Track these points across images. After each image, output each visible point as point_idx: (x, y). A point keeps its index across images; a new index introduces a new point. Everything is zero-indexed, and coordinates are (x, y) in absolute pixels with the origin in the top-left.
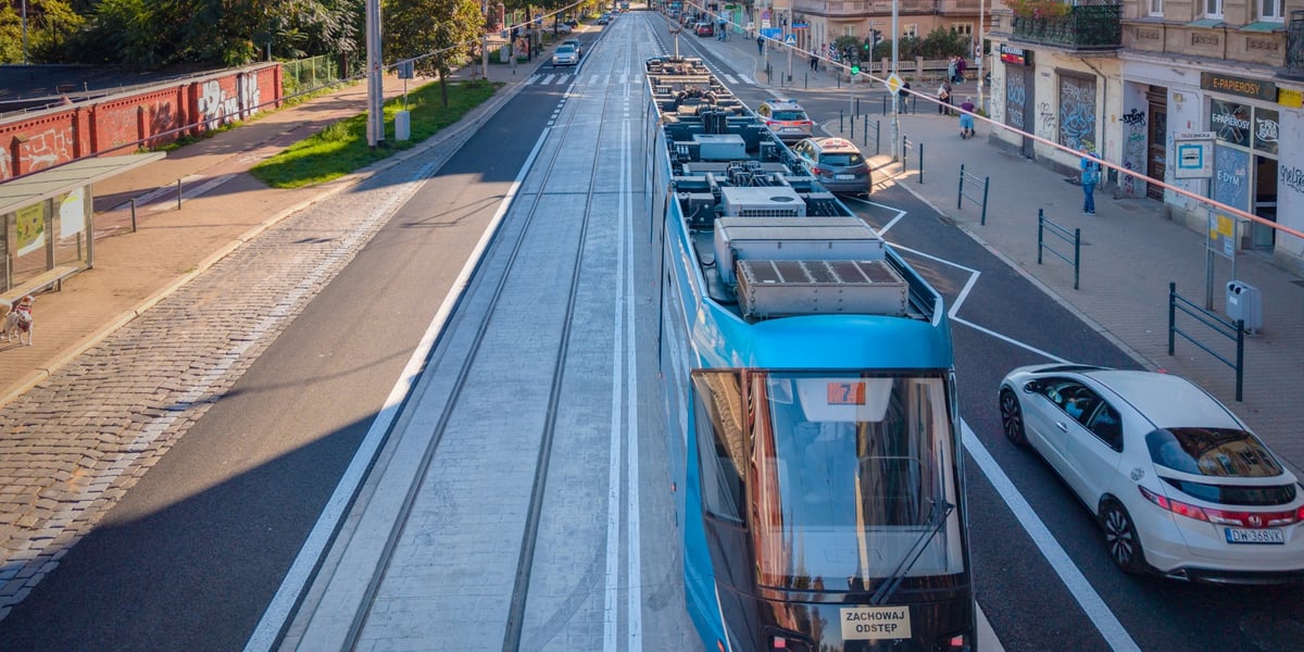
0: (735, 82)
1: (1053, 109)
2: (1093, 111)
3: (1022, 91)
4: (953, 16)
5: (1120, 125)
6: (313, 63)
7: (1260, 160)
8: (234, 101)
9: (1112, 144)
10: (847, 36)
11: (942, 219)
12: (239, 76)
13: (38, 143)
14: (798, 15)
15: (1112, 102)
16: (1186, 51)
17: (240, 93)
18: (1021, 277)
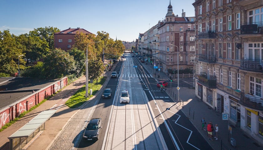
0: (149, 77)
1: (206, 94)
2: (212, 96)
3: (201, 89)
4: (189, 65)
5: (217, 100)
6: (72, 75)
7: (238, 113)
8: (60, 86)
9: (215, 103)
10: (170, 69)
11: (187, 118)
12: (61, 81)
13: (30, 101)
14: (161, 63)
15: (215, 97)
16: (227, 91)
17: (61, 84)
18: (199, 133)
